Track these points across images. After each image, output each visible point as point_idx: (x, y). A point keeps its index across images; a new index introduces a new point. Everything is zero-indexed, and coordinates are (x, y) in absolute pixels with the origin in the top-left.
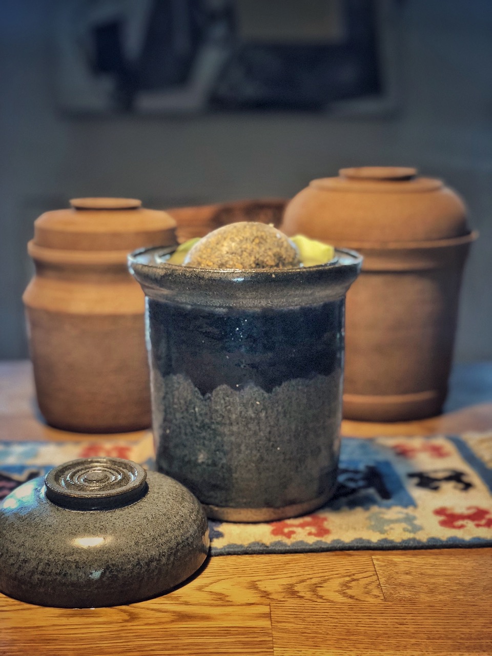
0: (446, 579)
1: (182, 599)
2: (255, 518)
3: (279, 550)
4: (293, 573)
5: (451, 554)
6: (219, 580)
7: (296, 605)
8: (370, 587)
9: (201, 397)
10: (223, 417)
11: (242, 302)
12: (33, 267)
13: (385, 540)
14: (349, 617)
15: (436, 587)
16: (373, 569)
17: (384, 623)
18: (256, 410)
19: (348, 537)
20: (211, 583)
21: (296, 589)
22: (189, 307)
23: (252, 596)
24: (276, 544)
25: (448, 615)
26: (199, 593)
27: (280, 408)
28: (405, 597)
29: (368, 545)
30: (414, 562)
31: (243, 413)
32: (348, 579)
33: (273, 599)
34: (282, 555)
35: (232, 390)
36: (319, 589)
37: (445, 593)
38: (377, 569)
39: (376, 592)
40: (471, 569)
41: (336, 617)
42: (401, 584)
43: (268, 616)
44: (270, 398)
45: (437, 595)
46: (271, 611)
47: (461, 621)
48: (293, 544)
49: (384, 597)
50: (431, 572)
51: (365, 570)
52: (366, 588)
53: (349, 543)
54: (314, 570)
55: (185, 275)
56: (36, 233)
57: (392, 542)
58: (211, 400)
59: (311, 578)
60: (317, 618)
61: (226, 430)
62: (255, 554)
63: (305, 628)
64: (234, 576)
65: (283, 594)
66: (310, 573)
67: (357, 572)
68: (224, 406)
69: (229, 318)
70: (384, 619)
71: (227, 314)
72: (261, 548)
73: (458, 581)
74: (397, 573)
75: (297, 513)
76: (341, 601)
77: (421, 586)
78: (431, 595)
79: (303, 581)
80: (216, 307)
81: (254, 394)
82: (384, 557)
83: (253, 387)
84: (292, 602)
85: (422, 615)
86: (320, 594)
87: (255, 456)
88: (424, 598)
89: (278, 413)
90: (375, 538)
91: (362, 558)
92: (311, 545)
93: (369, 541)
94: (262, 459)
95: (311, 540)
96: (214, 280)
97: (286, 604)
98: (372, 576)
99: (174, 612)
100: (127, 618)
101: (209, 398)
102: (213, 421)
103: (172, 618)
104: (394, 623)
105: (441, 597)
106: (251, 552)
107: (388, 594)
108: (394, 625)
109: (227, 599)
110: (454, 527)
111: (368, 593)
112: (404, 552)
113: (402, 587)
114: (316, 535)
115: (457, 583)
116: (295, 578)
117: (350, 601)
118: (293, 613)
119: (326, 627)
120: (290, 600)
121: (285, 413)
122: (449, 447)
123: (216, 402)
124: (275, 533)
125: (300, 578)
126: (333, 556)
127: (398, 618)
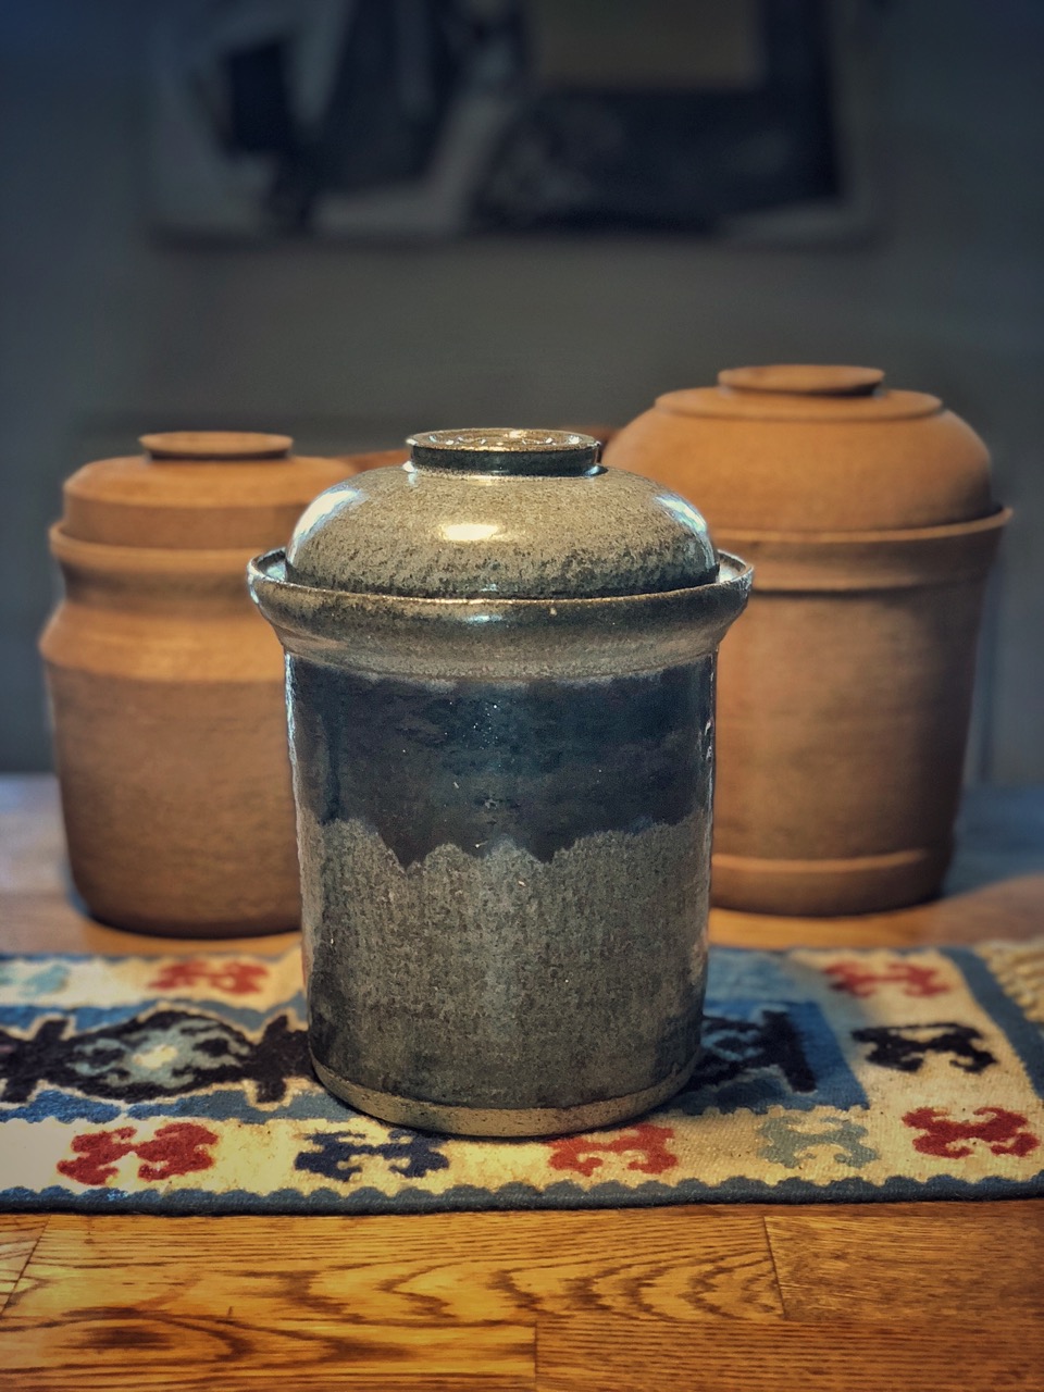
0: (922, 1271)
1: (350, 1310)
2: (517, 1130)
3: (564, 1201)
4: (592, 1253)
5: (934, 1214)
6: (431, 1268)
7: (592, 1327)
8: (755, 1287)
9: (401, 869)
10: (448, 911)
11: (487, 668)
12: (60, 580)
13: (795, 1181)
14: (705, 1355)
15: (898, 1289)
16: (763, 1246)
17: (780, 1370)
18: (519, 899)
19: (714, 1174)
20: (414, 1275)
21: (595, 1289)
22: (374, 677)
23: (496, 1305)
24: (558, 1188)
25: (919, 1353)
26: (384, 1295)
27: (569, 895)
28: (829, 1311)
29: (756, 1192)
30: (854, 1232)
31: (490, 905)
32: (708, 1267)
33: (543, 1313)
34: (570, 1212)
35: (466, 855)
36: (644, 1290)
37: (918, 1301)
38: (774, 1245)
39: (768, 1298)
40: (977, 1248)
41: (678, 1354)
42: (821, 1281)
43: (529, 1350)
44: (547, 872)
45: (899, 1306)
46: (537, 1340)
47: (948, 1367)
48: (595, 1189)
49: (785, 1311)
50: (890, 1254)
51: (748, 1248)
52: (745, 1289)
53: (717, 1188)
54: (637, 1248)
55: (364, 609)
56: (68, 506)
57: (809, 1184)
58: (421, 876)
59: (629, 1266)
60: (634, 1356)
61: (454, 941)
62: (511, 1209)
63: (609, 1379)
64: (464, 1259)
65: (567, 1302)
66: (628, 1253)
67: (730, 1253)
68: (448, 888)
69: (459, 701)
70: (779, 1360)
71: (455, 692)
72: (526, 1198)
73: (946, 1277)
74: (816, 1255)
75: (606, 1119)
76: (689, 1318)
77: (866, 1285)
78: (886, 1306)
79: (612, 1272)
80: (431, 677)
81: (513, 865)
82: (791, 1220)
83: (512, 849)
84: (582, 1320)
85: (863, 1352)
86: (647, 1301)
87: (516, 996)
88: (873, 1314)
89: (566, 904)
90: (773, 1175)
91: (744, 1222)
92: (633, 1192)
93: (759, 1184)
94: (531, 1002)
95: (635, 1179)
96: (426, 620)
97: (571, 1324)
98: (760, 1262)
99: (328, 1339)
100: (225, 1349)
101: (418, 871)
102: (426, 920)
103: (325, 1352)
104: (801, 1370)
105: (907, 1311)
106: (502, 1205)
107: (794, 1302)
108: (801, 1374)
109: (446, 1310)
110: (947, 1154)
111: (749, 1300)
112: (834, 1208)
113: (823, 1287)
114: (644, 1168)
115: (947, 1281)
116: (596, 1265)
117: (711, 1317)
118: (583, 1344)
119: (653, 1376)
120: (581, 1316)
121: (580, 906)
122: (947, 972)
123: (432, 881)
124: (557, 1162)
125: (607, 1265)
126: (682, 1215)
127: (809, 1357)
